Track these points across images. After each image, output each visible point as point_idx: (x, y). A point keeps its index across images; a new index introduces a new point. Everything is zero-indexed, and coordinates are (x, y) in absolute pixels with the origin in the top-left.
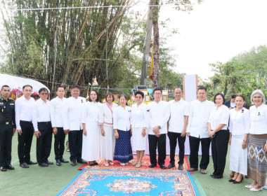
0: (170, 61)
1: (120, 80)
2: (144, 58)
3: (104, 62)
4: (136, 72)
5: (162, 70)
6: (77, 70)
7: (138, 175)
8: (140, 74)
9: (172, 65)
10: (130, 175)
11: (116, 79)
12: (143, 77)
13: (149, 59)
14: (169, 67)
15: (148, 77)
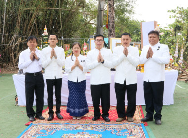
0: (128, 8)
1: (75, 31)
2: (100, 6)
3: (57, 11)
4: (91, 22)
5: (118, 19)
6: (29, 21)
7: (89, 128)
8: (96, 23)
9: (130, 12)
10: (80, 128)
11: (71, 29)
12: (99, 26)
13: (106, 7)
14: (127, 15)
15: (104, 26)
